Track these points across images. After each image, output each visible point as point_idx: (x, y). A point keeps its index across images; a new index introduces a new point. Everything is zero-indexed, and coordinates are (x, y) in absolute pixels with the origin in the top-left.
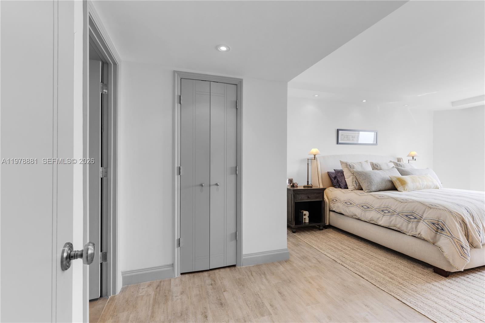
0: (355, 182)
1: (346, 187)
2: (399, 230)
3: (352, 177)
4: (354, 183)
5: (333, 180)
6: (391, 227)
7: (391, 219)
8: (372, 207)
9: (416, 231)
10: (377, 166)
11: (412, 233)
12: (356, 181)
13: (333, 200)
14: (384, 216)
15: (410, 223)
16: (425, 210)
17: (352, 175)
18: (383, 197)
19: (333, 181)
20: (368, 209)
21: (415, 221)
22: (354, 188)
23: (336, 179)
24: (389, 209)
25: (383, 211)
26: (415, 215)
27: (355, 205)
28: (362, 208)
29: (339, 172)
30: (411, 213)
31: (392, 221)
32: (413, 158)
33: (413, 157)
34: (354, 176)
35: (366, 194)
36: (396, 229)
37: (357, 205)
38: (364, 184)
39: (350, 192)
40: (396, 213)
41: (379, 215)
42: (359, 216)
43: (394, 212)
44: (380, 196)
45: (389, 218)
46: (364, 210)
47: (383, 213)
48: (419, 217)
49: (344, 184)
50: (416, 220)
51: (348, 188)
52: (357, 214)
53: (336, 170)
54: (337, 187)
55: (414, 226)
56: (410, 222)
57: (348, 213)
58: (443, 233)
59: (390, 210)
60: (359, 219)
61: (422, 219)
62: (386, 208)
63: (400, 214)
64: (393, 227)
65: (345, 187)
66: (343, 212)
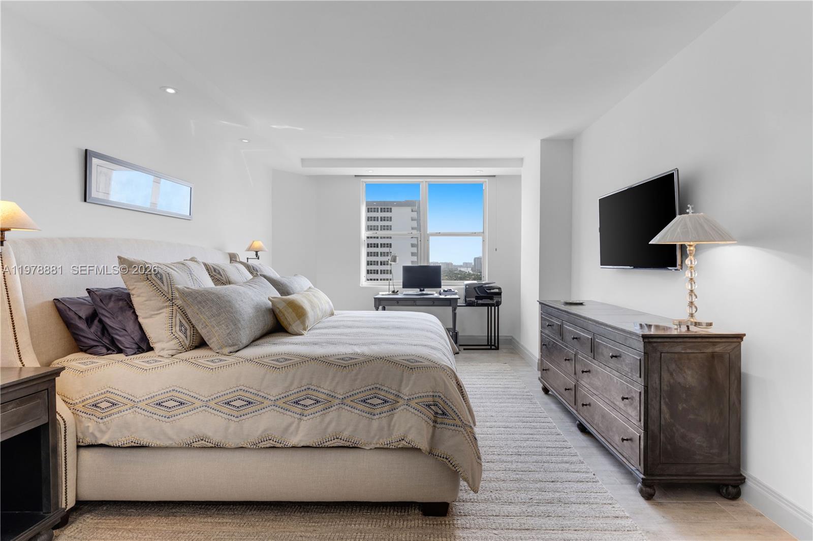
0: (181, 325)
1: (144, 345)
2: (347, 444)
3: (169, 310)
4: (178, 328)
5: (82, 325)
6: (326, 444)
7: (327, 419)
8: (260, 399)
9: (390, 435)
10: (219, 273)
11: (381, 441)
12: (183, 322)
13: (95, 406)
14: (304, 418)
15: (375, 417)
16: (402, 376)
17: (167, 304)
18: (286, 360)
19: (82, 330)
20: (251, 408)
21: (386, 409)
22: (177, 347)
23: (96, 322)
24: (314, 393)
25: (297, 403)
26: (383, 393)
27: (198, 403)
28: (226, 409)
29: (110, 296)
30: (373, 392)
31: (329, 423)
32: (257, 255)
33: (257, 252)
34: (175, 307)
35: (230, 359)
36: (341, 443)
37: (208, 404)
38: (217, 328)
39: (167, 361)
40: (337, 401)
41: (286, 419)
42: (217, 438)
43: (330, 399)
44: (277, 360)
45: (318, 419)
46: (236, 414)
47: (298, 409)
48: (392, 397)
49: (137, 336)
50: (387, 407)
51: (151, 349)
52: (210, 434)
53: (99, 290)
54: (104, 351)
55: (384, 422)
56: (374, 415)
57: (170, 439)
58: (446, 421)
59: (321, 395)
60: (217, 447)
61: (399, 400)
62: (305, 393)
63: (348, 401)
64: (333, 441)
65: (139, 347)
66: (146, 439)
